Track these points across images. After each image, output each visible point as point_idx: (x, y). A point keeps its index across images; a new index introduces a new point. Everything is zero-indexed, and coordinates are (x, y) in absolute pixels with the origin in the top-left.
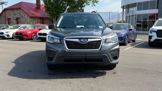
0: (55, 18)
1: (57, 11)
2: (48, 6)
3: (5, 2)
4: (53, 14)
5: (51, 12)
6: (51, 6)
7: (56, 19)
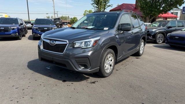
0: (148, 17)
1: (151, 10)
2: (142, 6)
3: (111, 5)
4: (147, 13)
5: (145, 11)
6: (145, 6)
7: (150, 17)
